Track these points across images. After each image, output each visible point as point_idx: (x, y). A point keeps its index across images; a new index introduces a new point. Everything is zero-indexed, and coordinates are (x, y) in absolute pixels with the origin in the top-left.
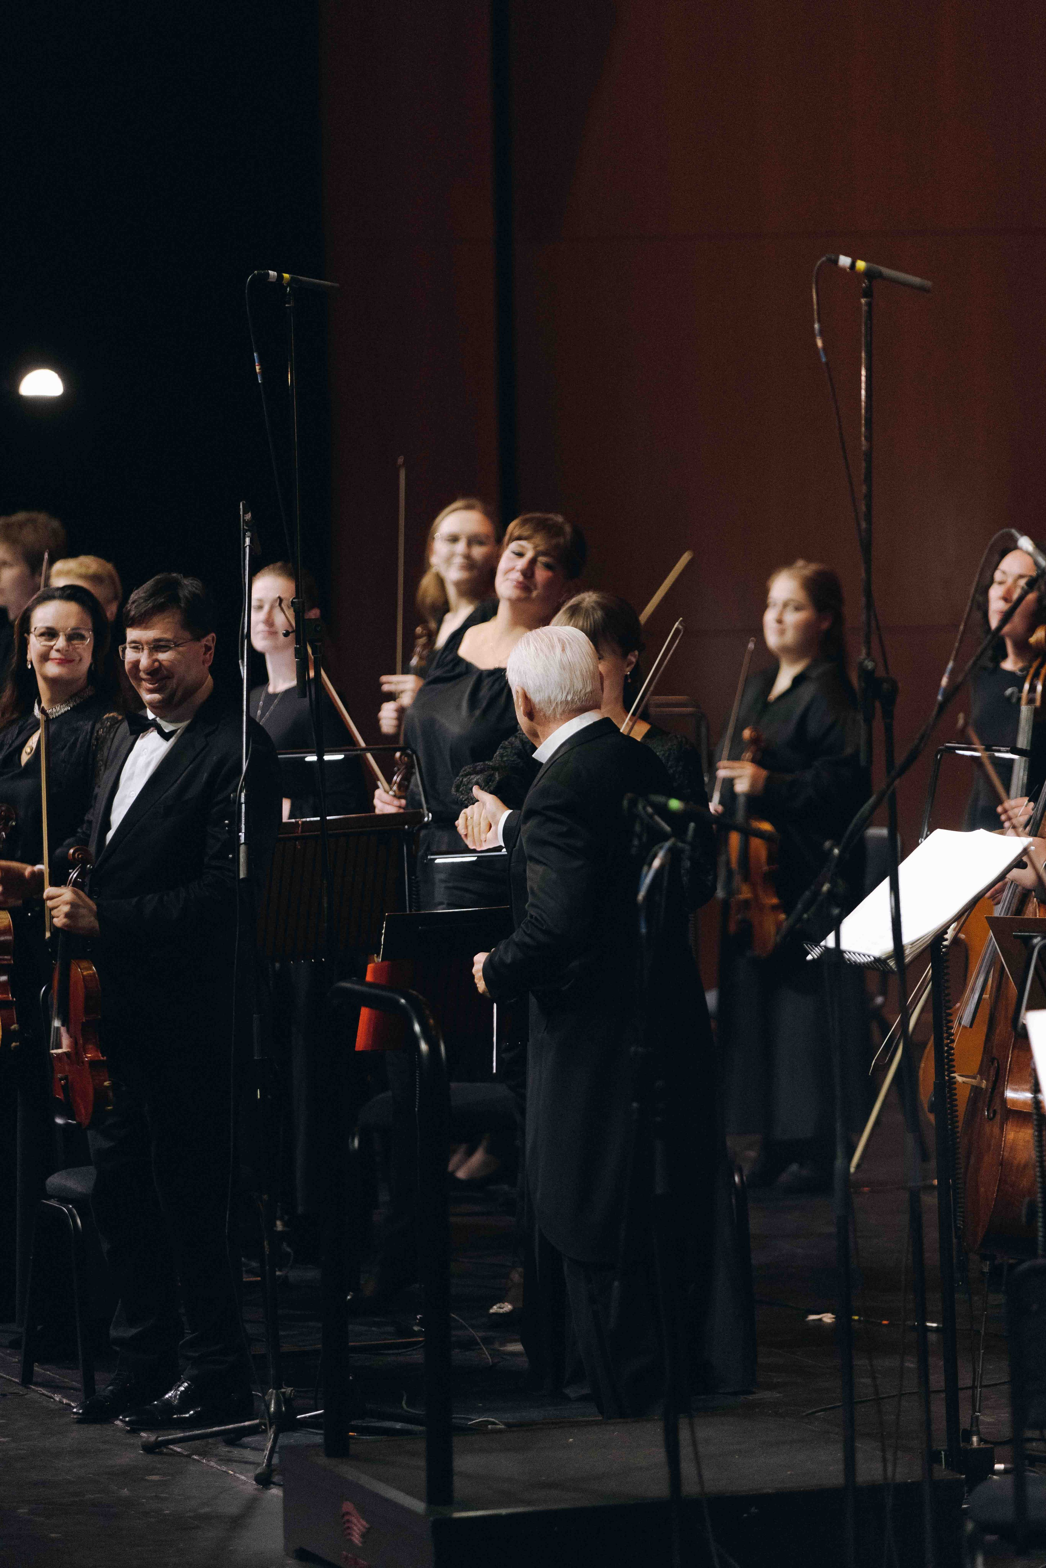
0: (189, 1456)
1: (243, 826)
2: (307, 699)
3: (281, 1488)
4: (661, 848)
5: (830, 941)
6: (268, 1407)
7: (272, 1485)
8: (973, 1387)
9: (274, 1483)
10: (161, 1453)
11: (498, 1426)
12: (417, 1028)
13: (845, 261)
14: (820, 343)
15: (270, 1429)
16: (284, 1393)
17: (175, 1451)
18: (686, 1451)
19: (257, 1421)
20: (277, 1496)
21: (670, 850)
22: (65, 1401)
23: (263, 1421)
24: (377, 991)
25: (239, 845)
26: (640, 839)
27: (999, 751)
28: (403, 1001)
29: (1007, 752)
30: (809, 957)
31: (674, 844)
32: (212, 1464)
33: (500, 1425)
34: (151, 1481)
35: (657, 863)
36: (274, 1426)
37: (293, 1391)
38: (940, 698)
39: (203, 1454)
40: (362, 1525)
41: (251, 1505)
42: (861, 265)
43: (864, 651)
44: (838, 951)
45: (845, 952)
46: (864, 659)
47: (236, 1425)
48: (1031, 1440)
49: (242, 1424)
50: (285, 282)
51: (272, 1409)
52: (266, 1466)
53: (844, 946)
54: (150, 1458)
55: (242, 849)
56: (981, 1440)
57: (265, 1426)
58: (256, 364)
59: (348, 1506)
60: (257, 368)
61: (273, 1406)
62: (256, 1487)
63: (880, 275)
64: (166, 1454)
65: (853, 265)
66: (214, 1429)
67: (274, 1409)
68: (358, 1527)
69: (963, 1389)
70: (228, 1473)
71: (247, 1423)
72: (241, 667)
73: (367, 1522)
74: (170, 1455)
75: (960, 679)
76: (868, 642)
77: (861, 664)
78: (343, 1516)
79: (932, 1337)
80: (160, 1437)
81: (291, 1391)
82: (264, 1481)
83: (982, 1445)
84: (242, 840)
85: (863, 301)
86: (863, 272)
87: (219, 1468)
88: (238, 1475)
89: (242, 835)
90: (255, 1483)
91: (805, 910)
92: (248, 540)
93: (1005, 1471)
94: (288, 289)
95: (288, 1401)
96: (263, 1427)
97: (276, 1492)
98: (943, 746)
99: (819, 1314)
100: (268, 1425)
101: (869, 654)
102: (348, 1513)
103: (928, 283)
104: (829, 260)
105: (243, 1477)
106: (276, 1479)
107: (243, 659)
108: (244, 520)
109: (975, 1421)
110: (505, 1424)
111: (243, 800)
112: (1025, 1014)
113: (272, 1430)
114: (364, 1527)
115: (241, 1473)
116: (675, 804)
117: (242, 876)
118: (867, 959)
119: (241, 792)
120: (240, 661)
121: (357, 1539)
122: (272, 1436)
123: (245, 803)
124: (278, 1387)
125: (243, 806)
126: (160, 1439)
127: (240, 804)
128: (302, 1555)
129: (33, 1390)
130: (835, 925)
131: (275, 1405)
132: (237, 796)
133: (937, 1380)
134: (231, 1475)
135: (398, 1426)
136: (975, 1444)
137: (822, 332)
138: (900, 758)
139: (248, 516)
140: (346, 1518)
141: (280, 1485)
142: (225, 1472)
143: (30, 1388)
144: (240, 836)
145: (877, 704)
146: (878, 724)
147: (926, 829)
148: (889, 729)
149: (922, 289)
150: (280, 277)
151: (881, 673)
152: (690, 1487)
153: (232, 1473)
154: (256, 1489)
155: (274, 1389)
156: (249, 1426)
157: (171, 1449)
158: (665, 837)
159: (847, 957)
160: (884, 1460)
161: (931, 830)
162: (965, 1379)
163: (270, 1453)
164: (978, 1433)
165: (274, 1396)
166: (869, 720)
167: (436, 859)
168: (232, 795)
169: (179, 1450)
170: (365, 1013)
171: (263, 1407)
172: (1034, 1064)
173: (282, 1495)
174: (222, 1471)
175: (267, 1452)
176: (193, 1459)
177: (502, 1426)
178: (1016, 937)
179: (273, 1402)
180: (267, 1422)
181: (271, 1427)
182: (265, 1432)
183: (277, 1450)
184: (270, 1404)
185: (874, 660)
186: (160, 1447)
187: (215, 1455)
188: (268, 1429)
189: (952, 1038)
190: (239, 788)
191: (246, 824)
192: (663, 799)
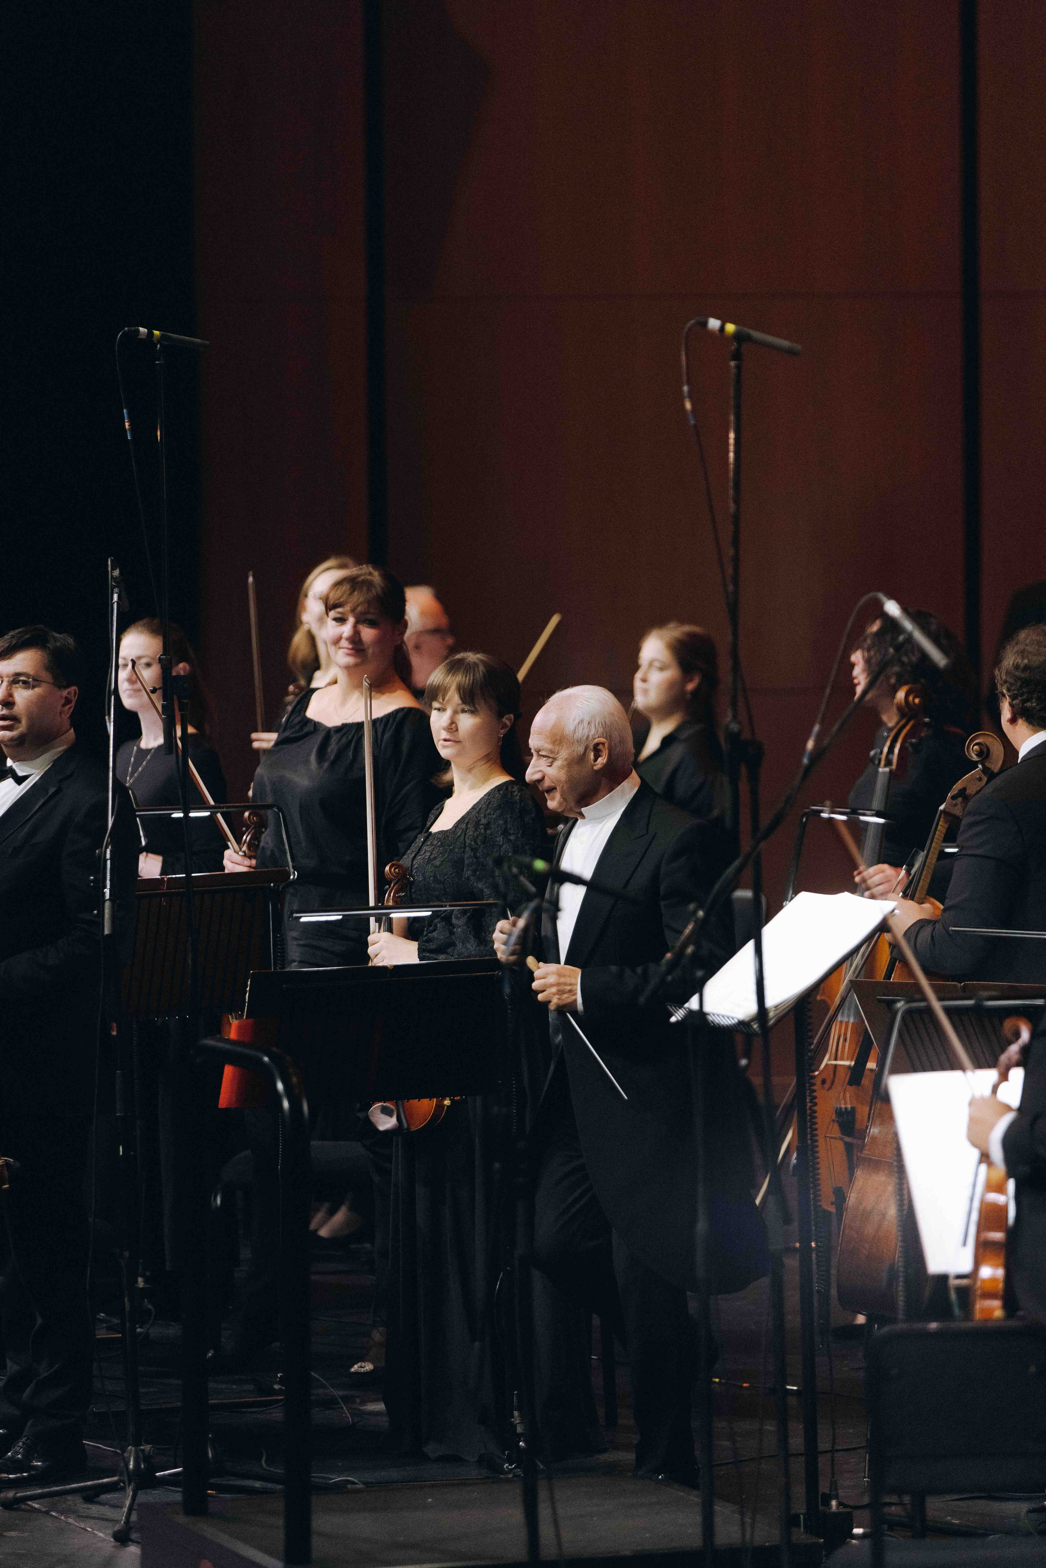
0: (47, 1513)
1: (108, 883)
2: (174, 756)
3: (139, 1546)
4: (526, 908)
5: (693, 1003)
6: (127, 1465)
7: (130, 1543)
8: (833, 1451)
9: (133, 1541)
10: (18, 1509)
11: (358, 1486)
12: (280, 1086)
13: (714, 324)
14: (688, 406)
15: (129, 1487)
16: (143, 1451)
17: (32, 1507)
18: (544, 1512)
19: (116, 1478)
20: (135, 1554)
21: (534, 910)
23: (122, 1478)
24: (239, 1049)
25: (104, 901)
27: (864, 815)
28: (266, 1059)
29: (872, 815)
30: (673, 1019)
31: (539, 905)
32: (70, 1520)
33: (359, 1484)
34: (8, 1537)
36: (133, 1483)
37: (152, 1449)
38: (805, 761)
39: (62, 1511)
41: (109, 1563)
42: (730, 328)
43: (730, 713)
44: (701, 1014)
45: (708, 1014)
47: (95, 1482)
48: (890, 1504)
49: (101, 1481)
50: (155, 339)
51: (131, 1467)
52: (124, 1522)
53: (707, 1008)
54: (7, 1514)
55: (107, 905)
56: (840, 1504)
57: (124, 1483)
58: (126, 421)
60: (127, 424)
61: (132, 1463)
62: (113, 1544)
63: (749, 338)
64: (24, 1510)
65: (722, 329)
66: (71, 1486)
67: (133, 1466)
69: (822, 1453)
70: (86, 1530)
71: (105, 1480)
72: (108, 724)
74: (29, 1511)
75: (826, 742)
76: (734, 704)
77: (727, 727)
79: (792, 1401)
81: (151, 1448)
82: (122, 1538)
83: (842, 1509)
84: (107, 896)
85: (733, 363)
86: (732, 335)
87: (77, 1524)
88: (96, 1532)
89: (107, 891)
90: (112, 1540)
92: (115, 597)
93: (863, 1536)
94: (158, 346)
95: (147, 1458)
96: (122, 1484)
97: (134, 1550)
98: (808, 808)
100: (127, 1483)
101: (735, 717)
103: (798, 347)
104: (699, 322)
105: (101, 1535)
106: (134, 1536)
107: (109, 715)
108: (112, 576)
109: (834, 1485)
110: (364, 1483)
112: (887, 1078)
113: (131, 1487)
115: (100, 1530)
116: (540, 864)
117: (107, 932)
118: (731, 1021)
119: (106, 848)
120: (107, 717)
122: (131, 1494)
123: (111, 859)
124: (137, 1444)
125: (109, 862)
126: (19, 1495)
127: (105, 861)
130: (698, 987)
131: (134, 1462)
132: (102, 853)
133: (797, 1442)
134: (89, 1532)
135: (258, 1484)
136: (834, 1508)
137: (691, 396)
138: (765, 821)
139: (116, 573)
141: (138, 1543)
142: (83, 1529)
144: (104, 893)
145: (743, 767)
146: (744, 787)
147: (791, 892)
148: (754, 792)
149: (791, 352)
150: (150, 334)
151: (746, 735)
152: (548, 1549)
153: (90, 1530)
154: (113, 1546)
155: (133, 1446)
156: (107, 1482)
157: (30, 1506)
158: (530, 898)
159: (711, 1019)
160: (743, 1524)
161: (796, 893)
162: (824, 1444)
163: (128, 1511)
164: (836, 1497)
165: (133, 1454)
166: (734, 783)
167: (301, 917)
168: (97, 851)
169: (37, 1506)
170: (229, 1071)
171: (122, 1465)
172: (896, 1127)
173: (140, 1552)
174: (80, 1528)
175: (126, 1510)
176: (51, 1515)
177: (361, 1486)
178: (880, 1001)
179: (132, 1459)
180: (126, 1479)
181: (129, 1485)
182: (123, 1489)
183: (135, 1507)
184: (129, 1461)
185: (740, 723)
186: (18, 1504)
187: (74, 1512)
188: (127, 1486)
189: (815, 1101)
190: (105, 844)
191: (111, 880)
192: (527, 860)
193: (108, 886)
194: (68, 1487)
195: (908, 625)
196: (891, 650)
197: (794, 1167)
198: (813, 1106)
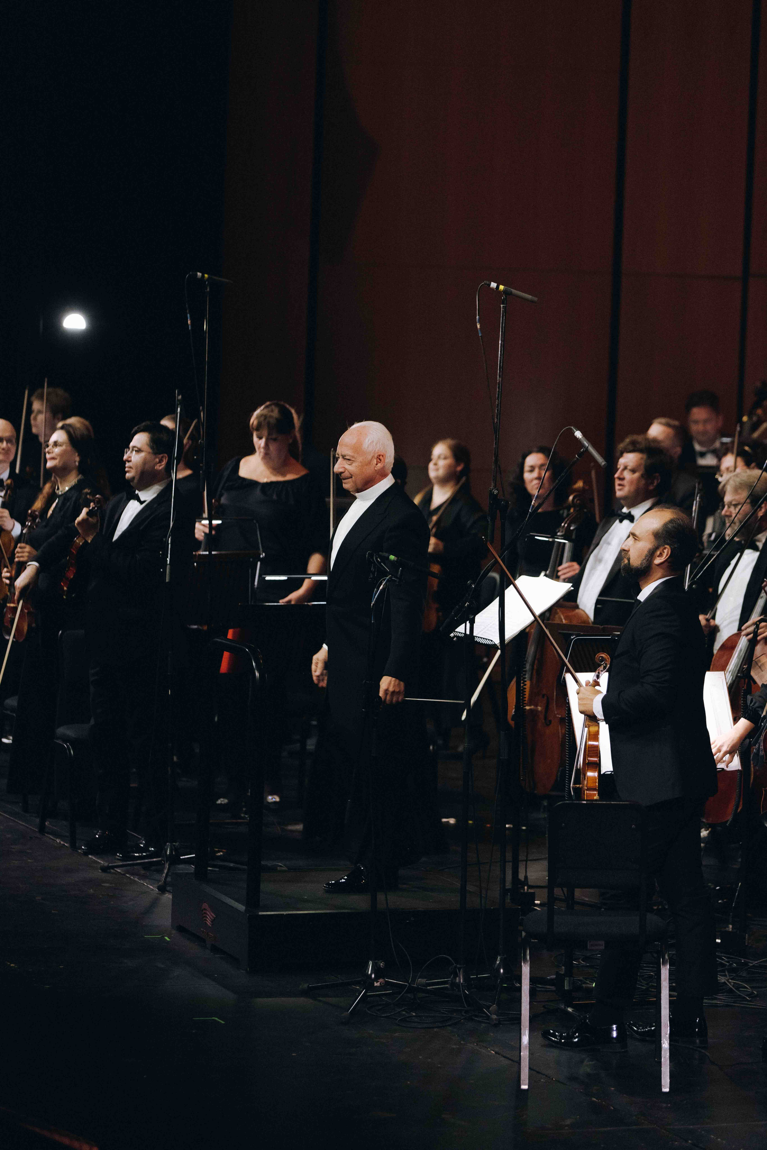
0: (124, 875)
3: (171, 894)
4: (384, 580)
7: (166, 892)
9: (168, 891)
10: (110, 873)
12: (254, 664)
13: (493, 285)
14: (478, 326)
16: (174, 845)
19: (160, 859)
20: (169, 898)
21: (388, 580)
22: (62, 843)
23: (163, 859)
25: (167, 564)
26: (374, 575)
28: (247, 650)
29: (562, 539)
31: (390, 578)
32: (136, 879)
33: (283, 867)
34: (104, 886)
35: (381, 587)
36: (168, 862)
38: (530, 511)
39: (132, 874)
40: (211, 915)
41: (155, 902)
42: (502, 287)
43: (493, 484)
44: (470, 637)
45: (474, 636)
46: (493, 489)
47: (150, 860)
50: (205, 279)
51: (168, 853)
52: (164, 882)
53: (474, 634)
54: (104, 875)
55: (168, 567)
56: (529, 888)
58: (189, 320)
59: (205, 906)
60: (189, 322)
61: (168, 851)
62: (157, 892)
63: (511, 294)
64: (113, 873)
65: (498, 287)
66: (138, 862)
67: (169, 853)
68: (210, 917)
69: (520, 861)
70: (144, 884)
71: (155, 860)
72: (172, 474)
73: (214, 913)
74: (115, 873)
76: (495, 480)
77: (491, 491)
78: (202, 911)
79: (508, 832)
80: (110, 864)
81: (178, 844)
82: (162, 889)
83: (529, 891)
84: (168, 562)
85: (502, 305)
86: (503, 291)
87: (139, 881)
88: (149, 886)
89: (168, 559)
90: (157, 890)
91: (455, 615)
92: (179, 409)
93: (540, 905)
94: (207, 282)
95: (176, 850)
96: (163, 862)
97: (168, 896)
99: (447, 818)
100: (165, 861)
101: (495, 486)
102: (205, 909)
103: (536, 299)
104: (485, 284)
105: (151, 887)
106: (168, 888)
108: (177, 399)
109: (526, 877)
110: (287, 867)
111: (170, 542)
112: (565, 675)
113: (167, 864)
114: (213, 917)
115: (151, 885)
116: (392, 557)
117: (167, 581)
118: (486, 641)
119: (169, 537)
120: (172, 471)
121: (209, 923)
122: (167, 867)
125: (170, 545)
126: (110, 865)
127: (168, 544)
128: (181, 930)
129: (46, 836)
131: (169, 851)
132: (166, 541)
134: (145, 885)
135: (232, 865)
136: (526, 890)
137: (479, 321)
139: (180, 397)
140: (204, 911)
141: (171, 892)
142: (142, 884)
143: (44, 835)
144: (167, 560)
145: (498, 511)
149: (532, 302)
150: (203, 276)
154: (157, 894)
155: (169, 842)
156: (156, 861)
157: (116, 871)
158: (385, 574)
159: (475, 640)
163: (166, 875)
164: (527, 884)
167: (265, 577)
168: (164, 539)
169: (122, 872)
170: (226, 655)
172: (568, 700)
173: (171, 897)
175: (164, 875)
176: (127, 876)
177: (285, 868)
178: (560, 633)
179: (169, 849)
180: (165, 859)
181: (167, 862)
182: (164, 864)
183: (170, 874)
184: (167, 850)
185: (497, 490)
186: (110, 869)
187: (137, 875)
188: (166, 863)
189: (525, 683)
190: (168, 536)
191: (170, 555)
192: (386, 555)
193: (169, 557)
194: (135, 862)
195: (586, 444)
196: (577, 456)
197: (513, 715)
198: (524, 686)
